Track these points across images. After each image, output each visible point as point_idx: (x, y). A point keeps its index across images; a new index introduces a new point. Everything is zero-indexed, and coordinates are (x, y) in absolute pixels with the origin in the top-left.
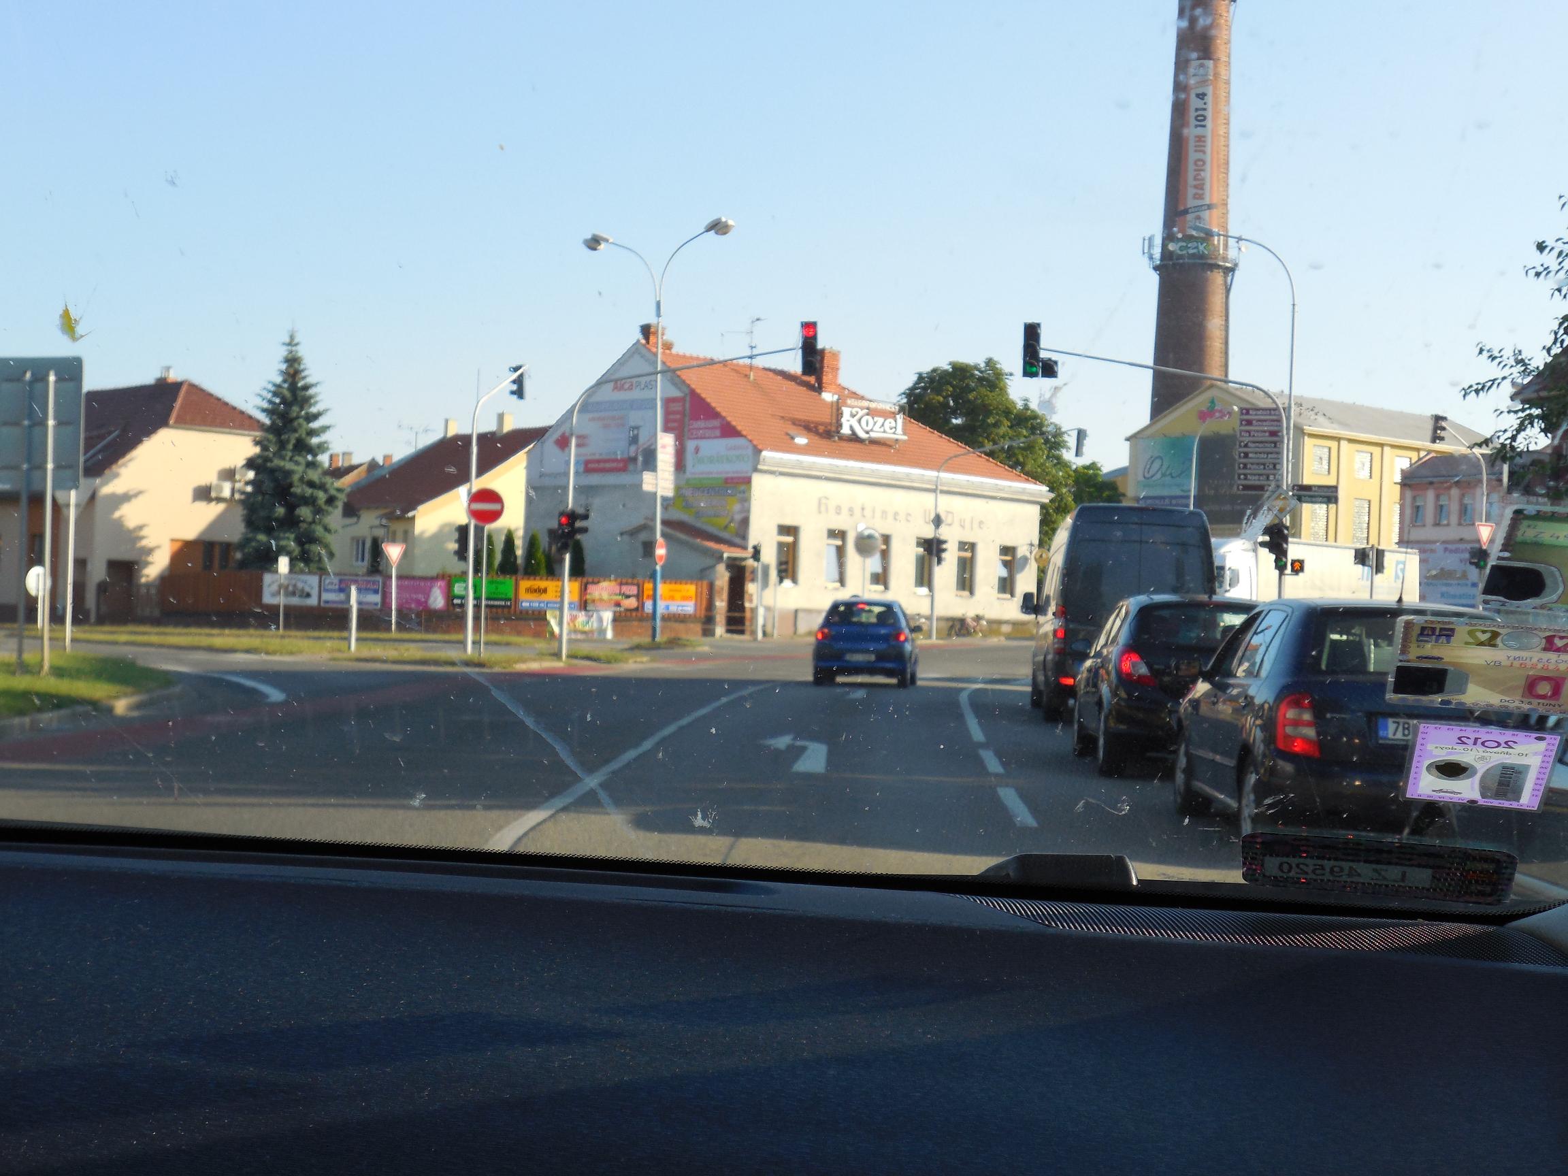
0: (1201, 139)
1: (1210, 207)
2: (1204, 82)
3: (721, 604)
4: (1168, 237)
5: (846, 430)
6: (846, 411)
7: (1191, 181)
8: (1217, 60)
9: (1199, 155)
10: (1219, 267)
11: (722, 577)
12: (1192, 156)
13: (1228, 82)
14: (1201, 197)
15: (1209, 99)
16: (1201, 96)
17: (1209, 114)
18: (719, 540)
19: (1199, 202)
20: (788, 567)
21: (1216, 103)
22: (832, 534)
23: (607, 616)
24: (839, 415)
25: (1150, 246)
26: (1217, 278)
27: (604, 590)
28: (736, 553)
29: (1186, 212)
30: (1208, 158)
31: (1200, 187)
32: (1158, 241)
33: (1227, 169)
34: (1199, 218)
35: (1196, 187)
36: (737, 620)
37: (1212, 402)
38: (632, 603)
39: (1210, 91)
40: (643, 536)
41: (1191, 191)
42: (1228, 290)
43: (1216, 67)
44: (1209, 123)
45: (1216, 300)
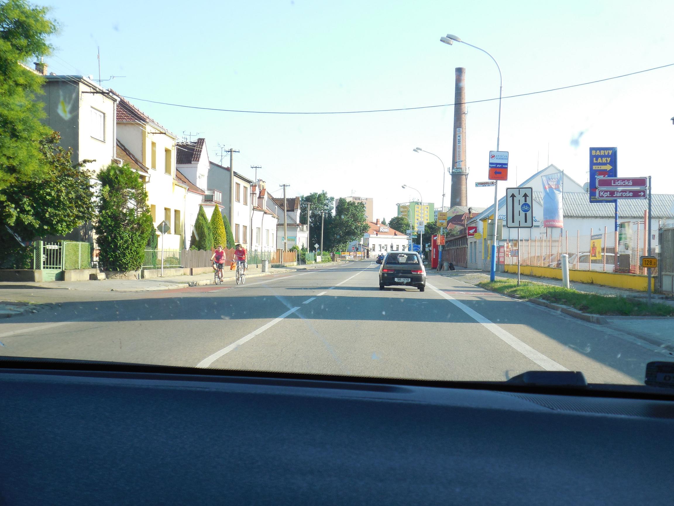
0: (459, 146)
1: (462, 161)
2: (460, 133)
3: (366, 254)
4: (453, 168)
5: (381, 231)
6: (381, 228)
7: (457, 156)
8: (462, 128)
9: (459, 150)
10: (464, 175)
11: (366, 251)
12: (458, 150)
13: (465, 133)
14: (460, 159)
15: (461, 137)
16: (459, 136)
17: (461, 140)
18: (366, 247)
19: (460, 160)
20: (374, 250)
21: (463, 138)
22: (379, 245)
23: (353, 256)
24: (380, 229)
25: (449, 170)
26: (464, 177)
27: (352, 253)
28: (368, 248)
29: (457, 162)
30: (461, 150)
31: (460, 157)
32: (451, 168)
33: (466, 152)
34: (459, 164)
35: (458, 157)
36: (368, 257)
37: (455, 210)
38: (355, 255)
39: (461, 135)
40: (355, 246)
41: (457, 158)
42: (466, 180)
43: (462, 130)
44: (461, 142)
45: (464, 182)
